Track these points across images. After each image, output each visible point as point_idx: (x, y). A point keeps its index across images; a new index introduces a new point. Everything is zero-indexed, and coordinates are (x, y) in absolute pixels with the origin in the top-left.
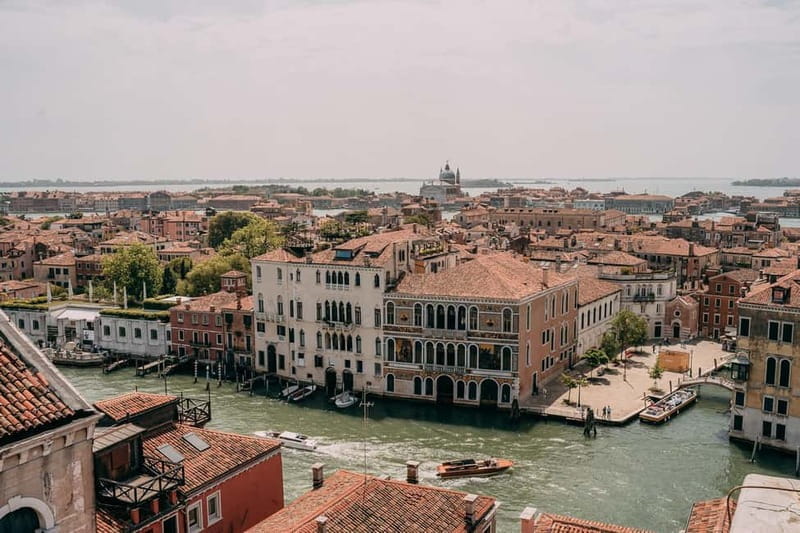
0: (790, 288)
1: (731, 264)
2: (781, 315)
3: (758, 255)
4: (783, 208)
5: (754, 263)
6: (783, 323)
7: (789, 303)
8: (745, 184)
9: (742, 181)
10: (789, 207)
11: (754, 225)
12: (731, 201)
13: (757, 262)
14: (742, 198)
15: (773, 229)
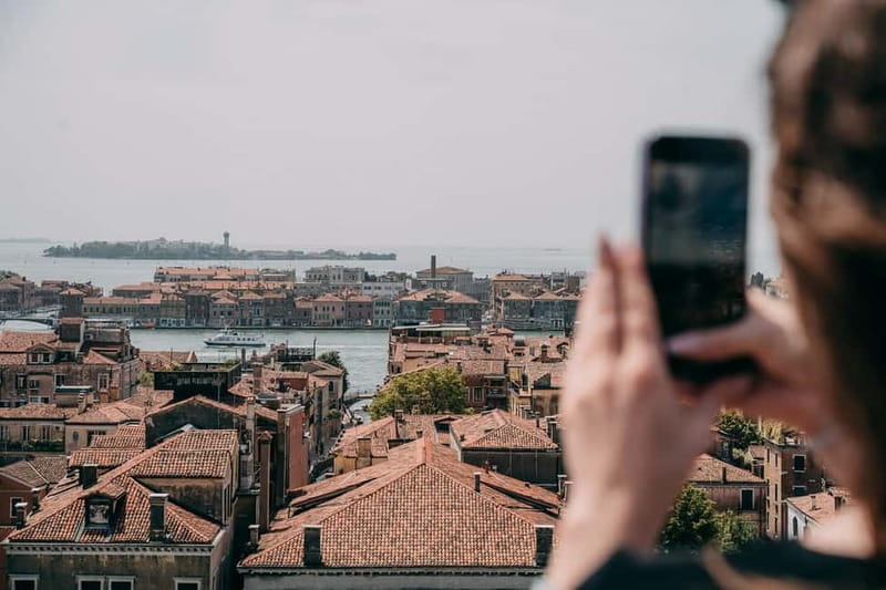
0: (124, 496)
1: (17, 446)
2: (104, 561)
3: (79, 419)
4: (151, 307)
5: (69, 440)
6: (112, 579)
7: (121, 531)
8: (76, 253)
9: (68, 246)
10: (165, 305)
11: (76, 348)
12: (38, 293)
13: (76, 436)
14: (63, 285)
15: (118, 358)
